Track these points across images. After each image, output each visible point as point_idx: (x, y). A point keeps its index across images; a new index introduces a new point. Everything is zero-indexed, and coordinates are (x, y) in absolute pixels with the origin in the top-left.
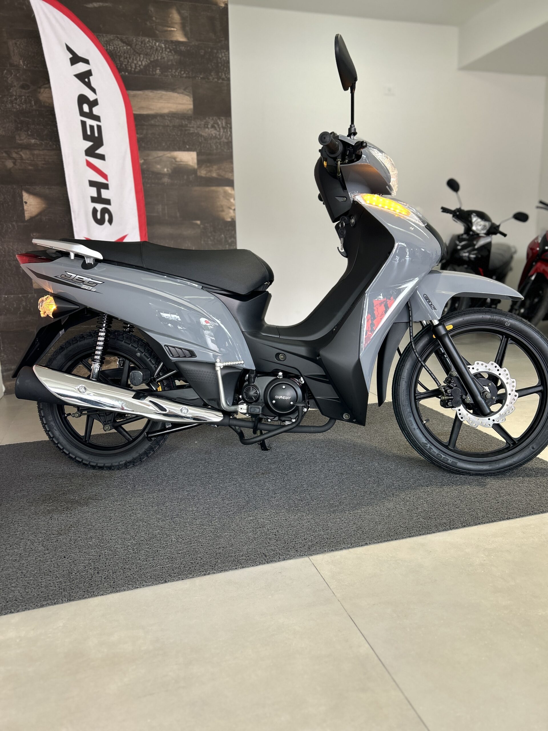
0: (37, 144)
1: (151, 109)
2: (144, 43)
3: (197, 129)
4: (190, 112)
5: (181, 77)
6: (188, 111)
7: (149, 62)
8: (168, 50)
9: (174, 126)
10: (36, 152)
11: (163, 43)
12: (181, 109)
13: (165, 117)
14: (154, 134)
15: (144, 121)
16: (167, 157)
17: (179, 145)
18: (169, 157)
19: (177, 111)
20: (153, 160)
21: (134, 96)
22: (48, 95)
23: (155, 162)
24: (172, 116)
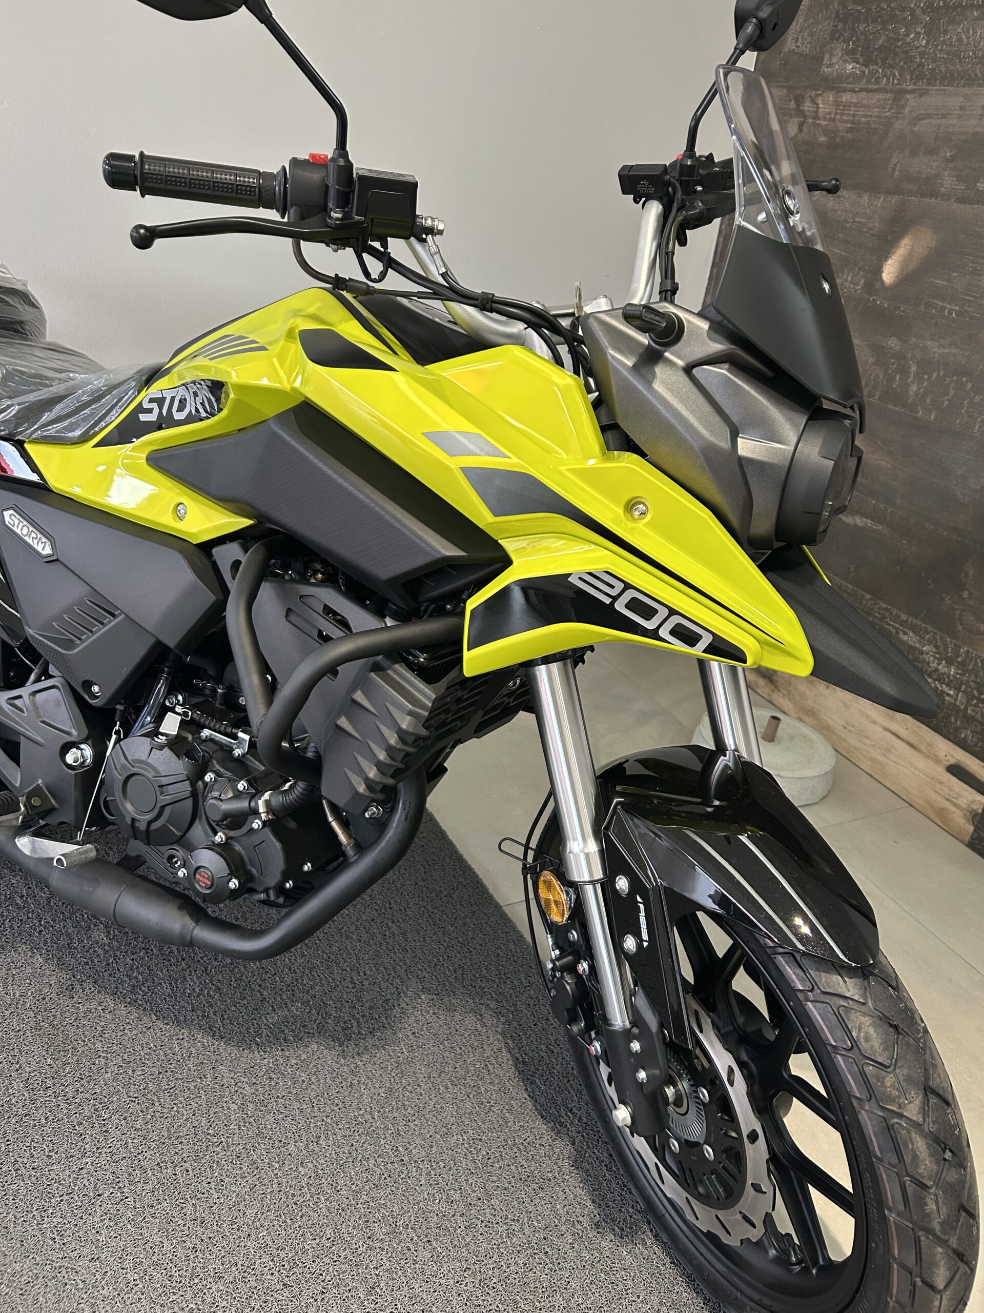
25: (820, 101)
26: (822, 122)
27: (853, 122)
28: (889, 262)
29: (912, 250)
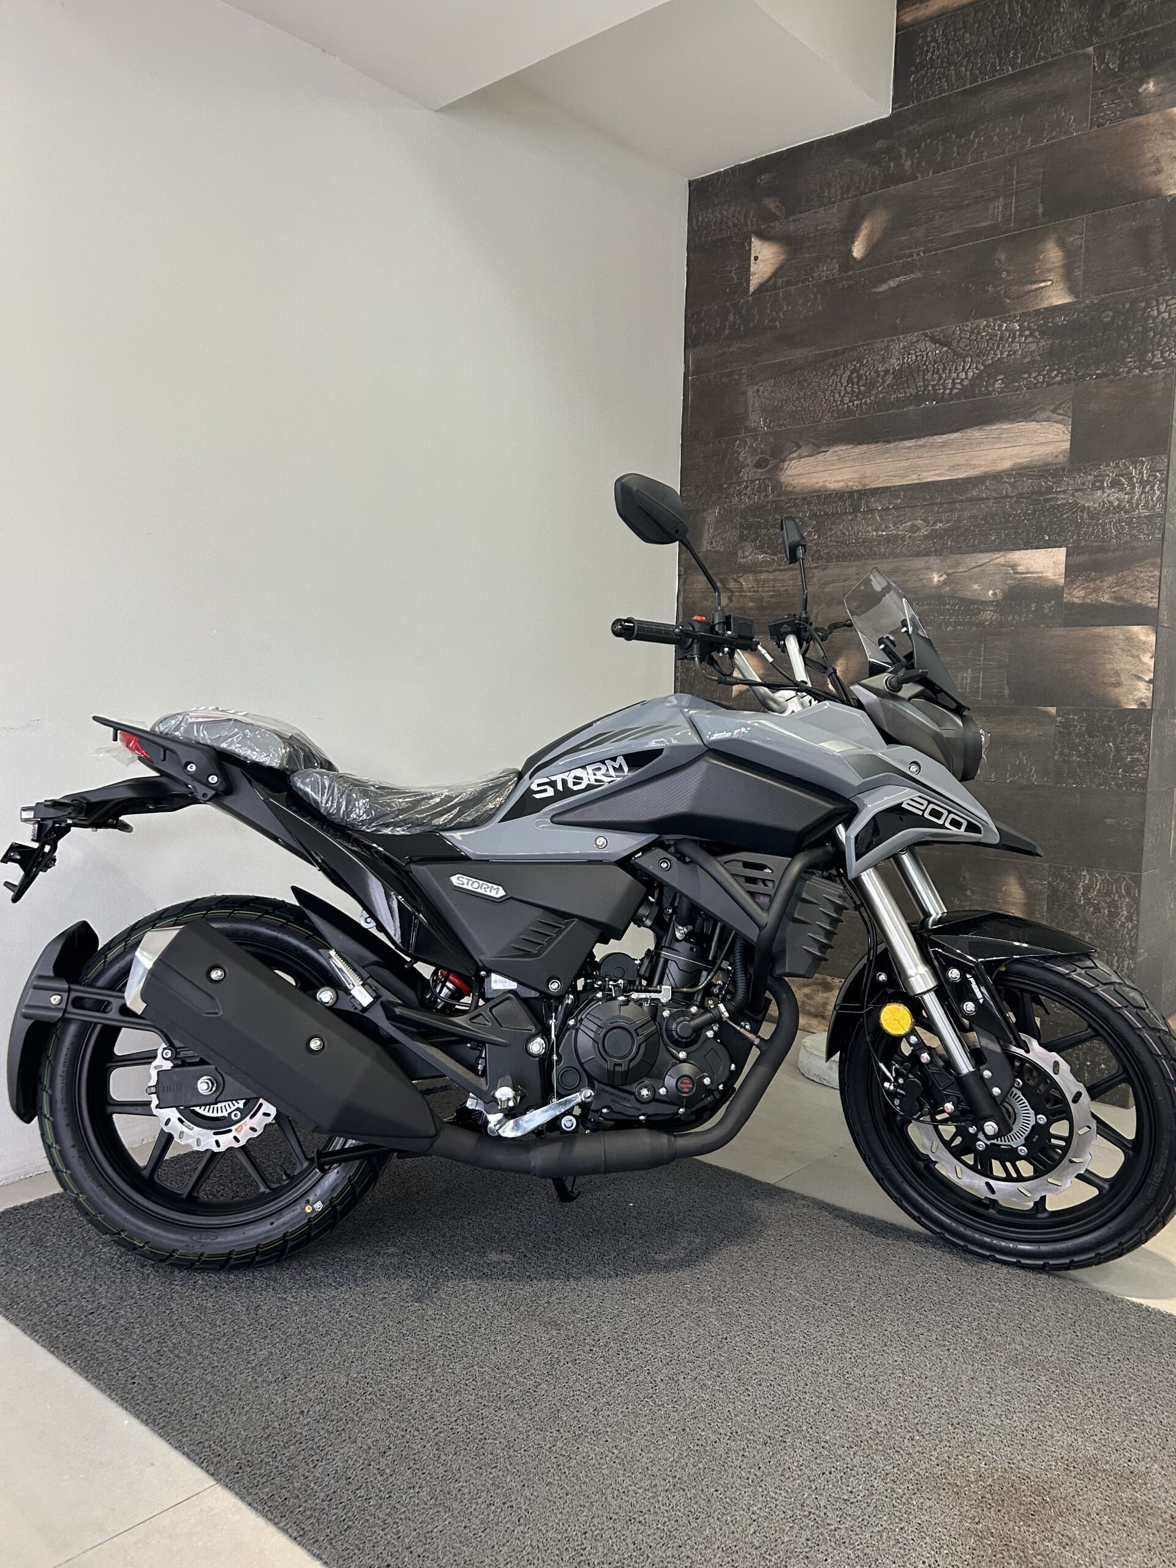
0: (766, 561)
1: (975, 467)
2: (976, 331)
3: (1074, 496)
4: (1063, 459)
5: (1049, 385)
6: (1056, 457)
7: (982, 368)
8: (1027, 333)
9: (1020, 495)
10: (763, 576)
11: (1017, 321)
12: (1040, 455)
13: (1002, 478)
14: (976, 517)
15: (957, 494)
16: (998, 564)
17: (1027, 535)
18: (1002, 565)
19: (1031, 462)
20: (966, 574)
21: (944, 444)
22: (794, 472)
23: (971, 578)
24: (1018, 474)
25: (742, 580)
26: (748, 594)
27: (774, 591)
29: (848, 666)
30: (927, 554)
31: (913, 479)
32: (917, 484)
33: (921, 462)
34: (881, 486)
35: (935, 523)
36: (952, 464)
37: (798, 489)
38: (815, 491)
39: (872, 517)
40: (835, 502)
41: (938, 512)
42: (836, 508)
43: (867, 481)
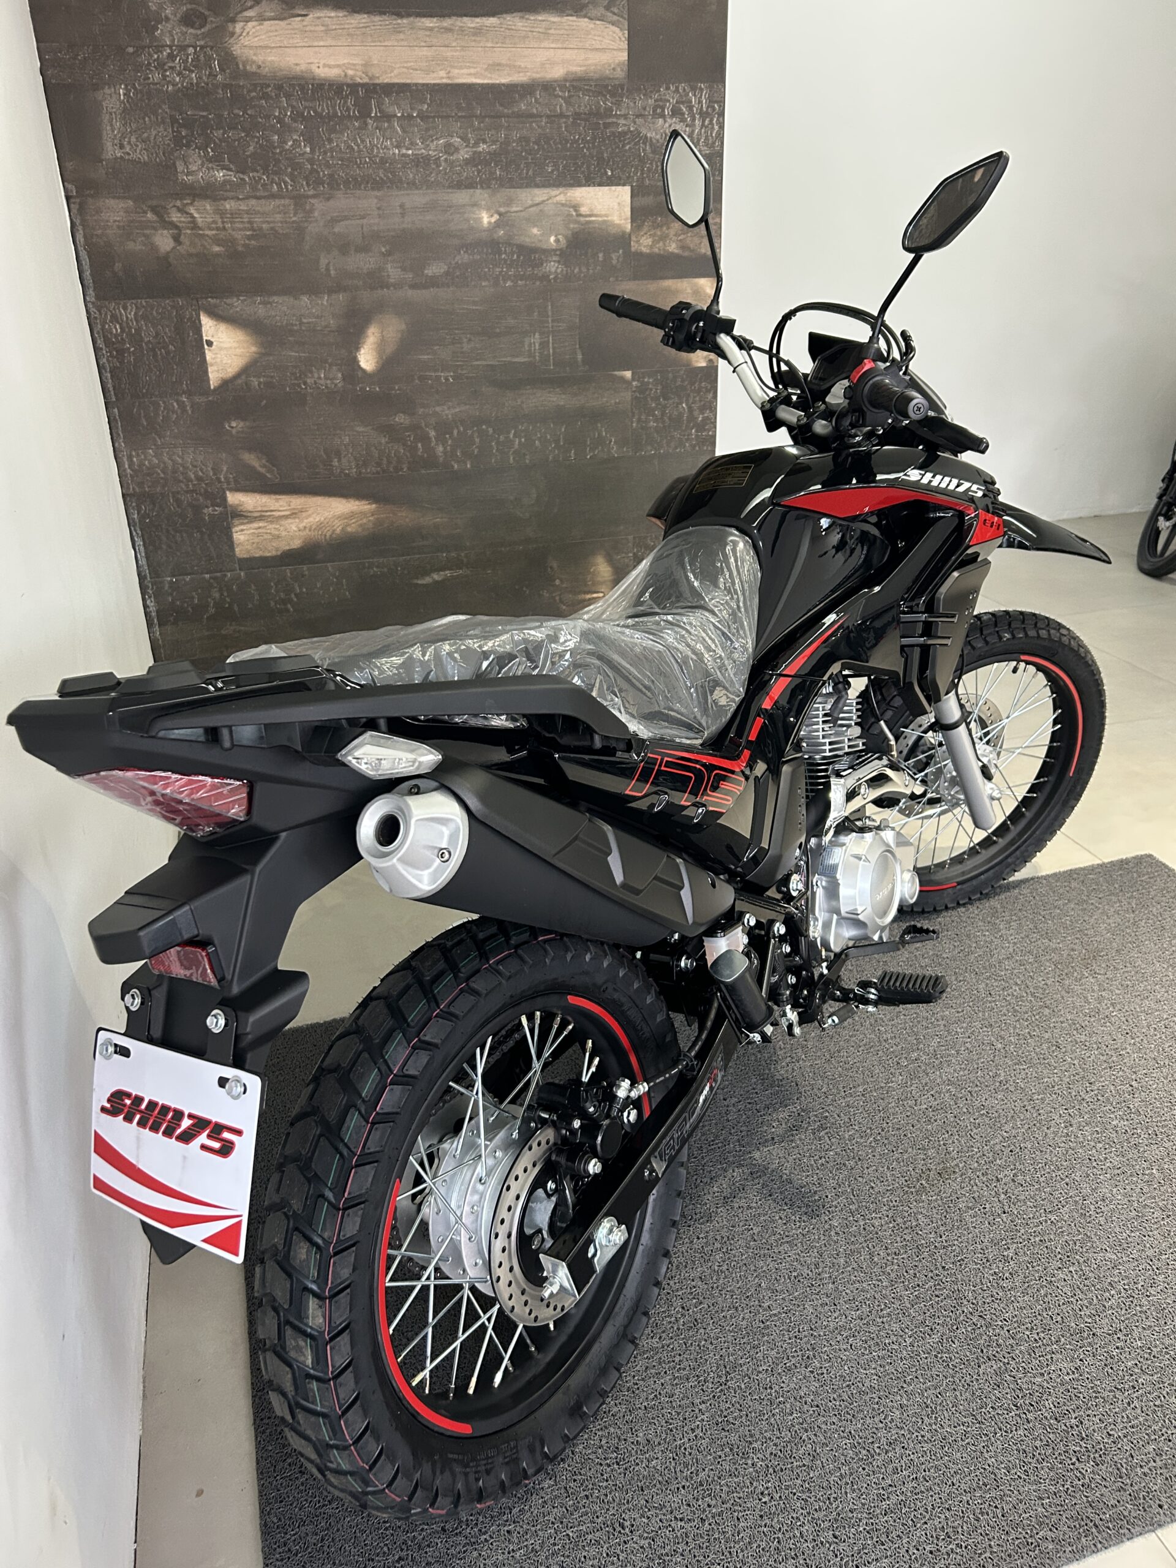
0: (230, 182)
1: (519, 70)
3: (635, 123)
4: (620, 74)
6: (614, 69)
9: (577, 115)
10: (228, 205)
12: (596, 65)
13: (555, 90)
14: (527, 140)
15: (501, 105)
16: (557, 203)
17: (588, 168)
18: (563, 205)
19: (586, 72)
20: (523, 214)
21: (478, 32)
22: (255, 42)
23: (528, 220)
24: (574, 87)
25: (192, 210)
26: (207, 232)
27: (253, 229)
28: (362, 351)
29: (383, 336)
30: (471, 185)
31: (439, 77)
32: (447, 85)
33: (448, 53)
34: (396, 81)
35: (476, 144)
36: (491, 62)
37: (265, 71)
38: (295, 78)
39: (389, 127)
40: (330, 99)
41: (479, 129)
42: (334, 107)
43: (375, 72)
